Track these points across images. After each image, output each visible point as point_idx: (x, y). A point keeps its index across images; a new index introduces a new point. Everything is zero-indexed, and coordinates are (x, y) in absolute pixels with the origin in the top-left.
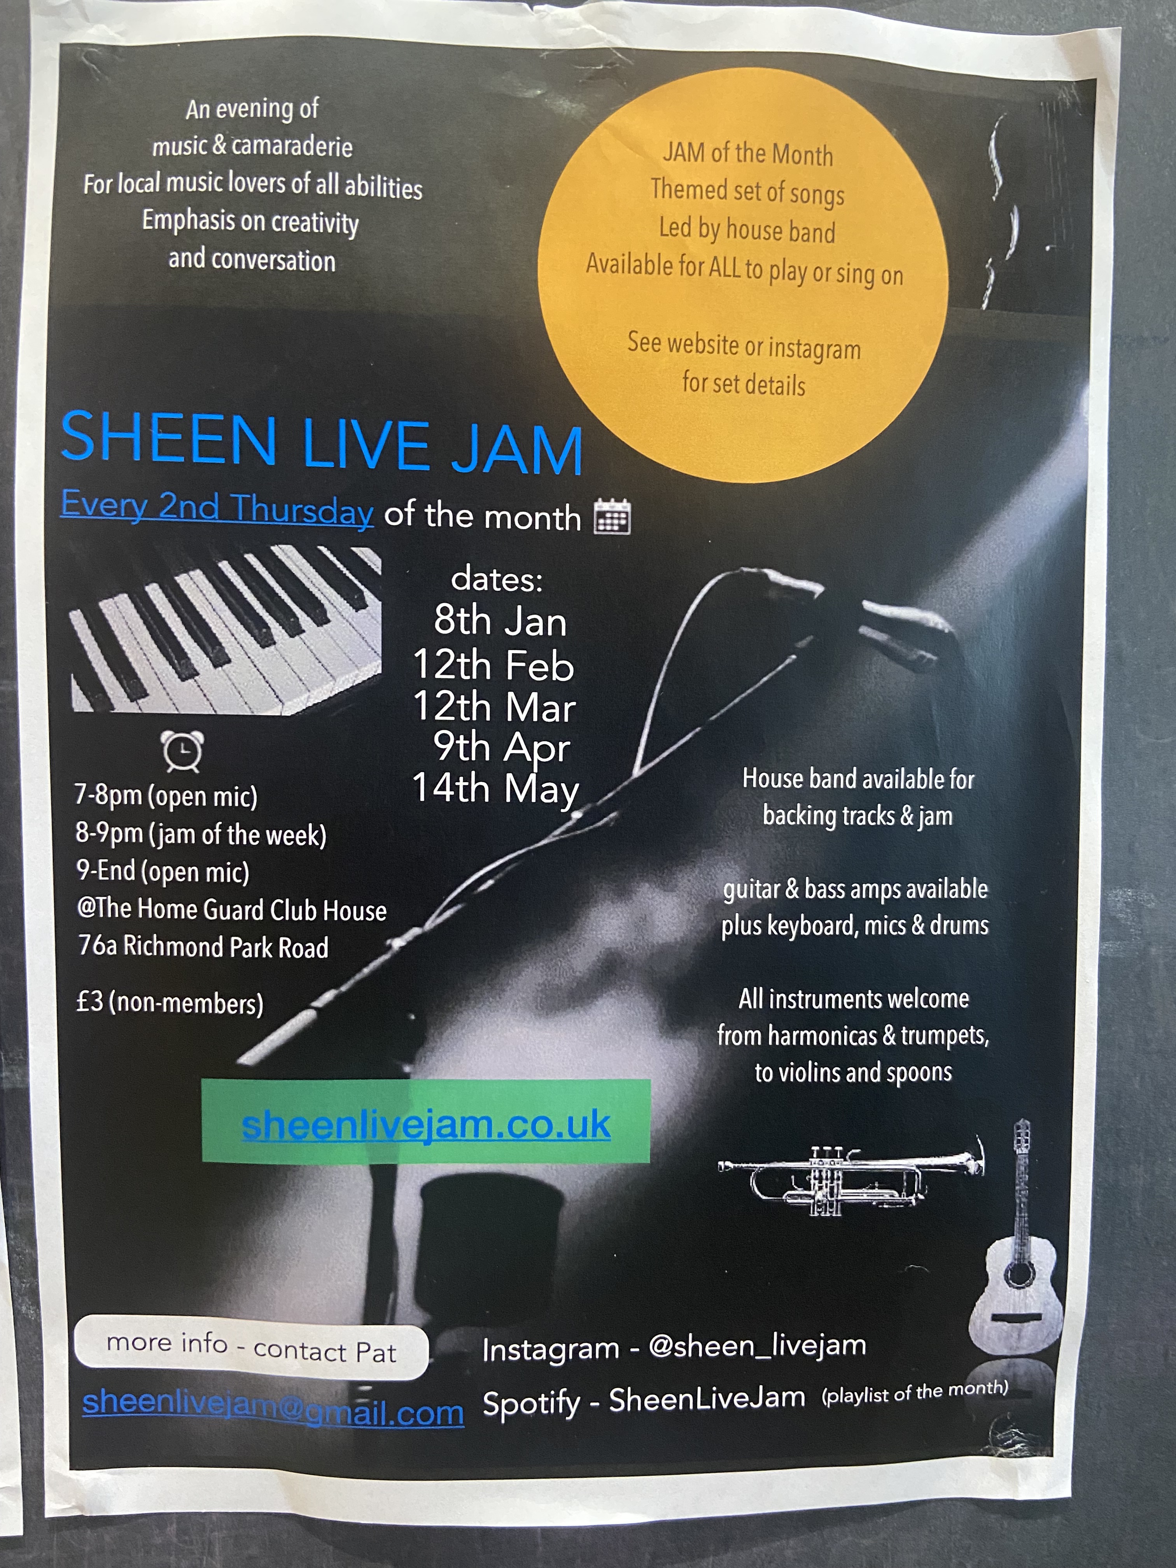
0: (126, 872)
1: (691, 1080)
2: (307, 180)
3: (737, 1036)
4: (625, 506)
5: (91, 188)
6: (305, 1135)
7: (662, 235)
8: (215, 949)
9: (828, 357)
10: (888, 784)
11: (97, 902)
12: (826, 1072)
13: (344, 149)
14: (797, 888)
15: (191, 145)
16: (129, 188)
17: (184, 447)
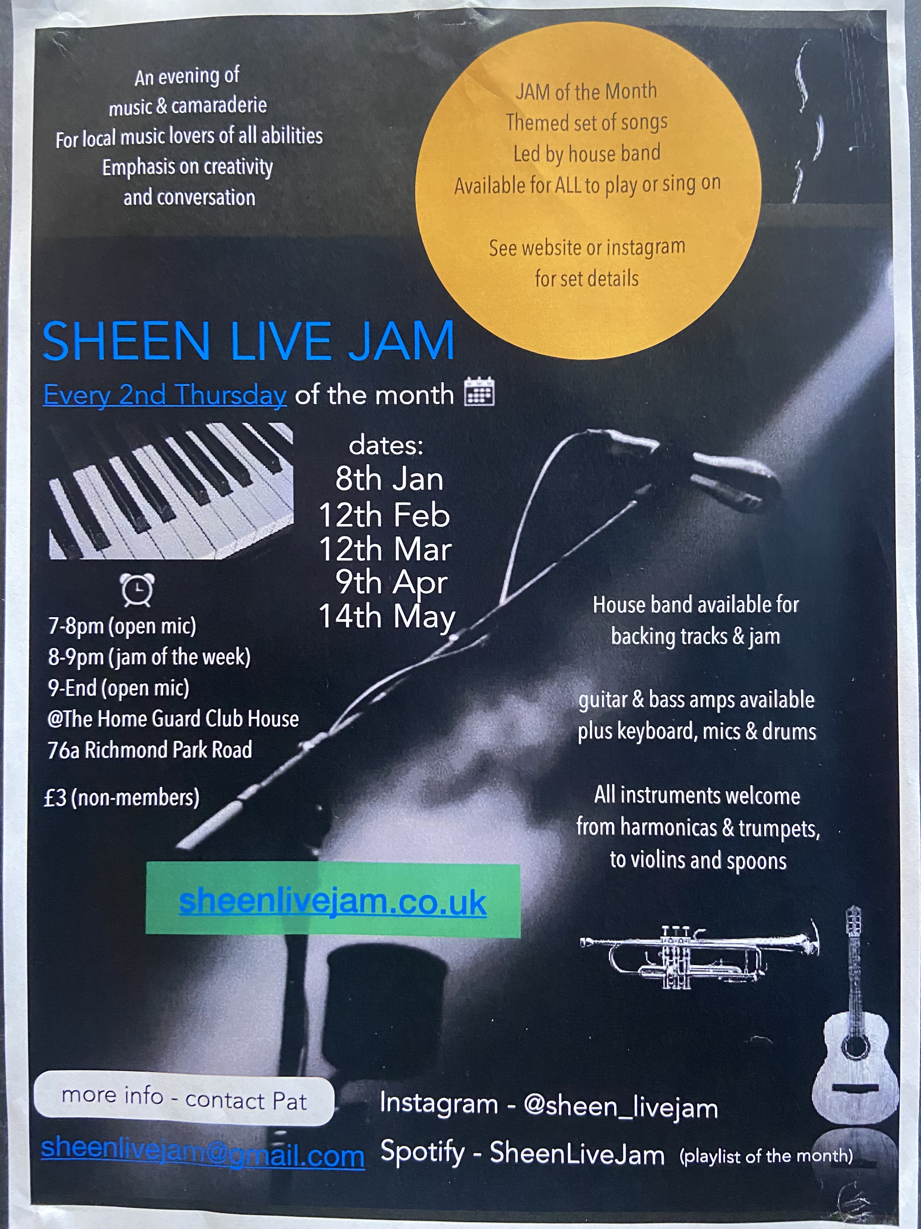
0: (89, 689)
1: (555, 865)
2: (231, 132)
3: (594, 826)
4: (490, 382)
5: (61, 143)
6: (232, 908)
7: (516, 160)
8: (160, 751)
9: (657, 252)
10: (721, 609)
11: (64, 714)
12: (672, 859)
13: (260, 106)
14: (642, 699)
15: (139, 107)
16: (91, 143)
17: (137, 347)
